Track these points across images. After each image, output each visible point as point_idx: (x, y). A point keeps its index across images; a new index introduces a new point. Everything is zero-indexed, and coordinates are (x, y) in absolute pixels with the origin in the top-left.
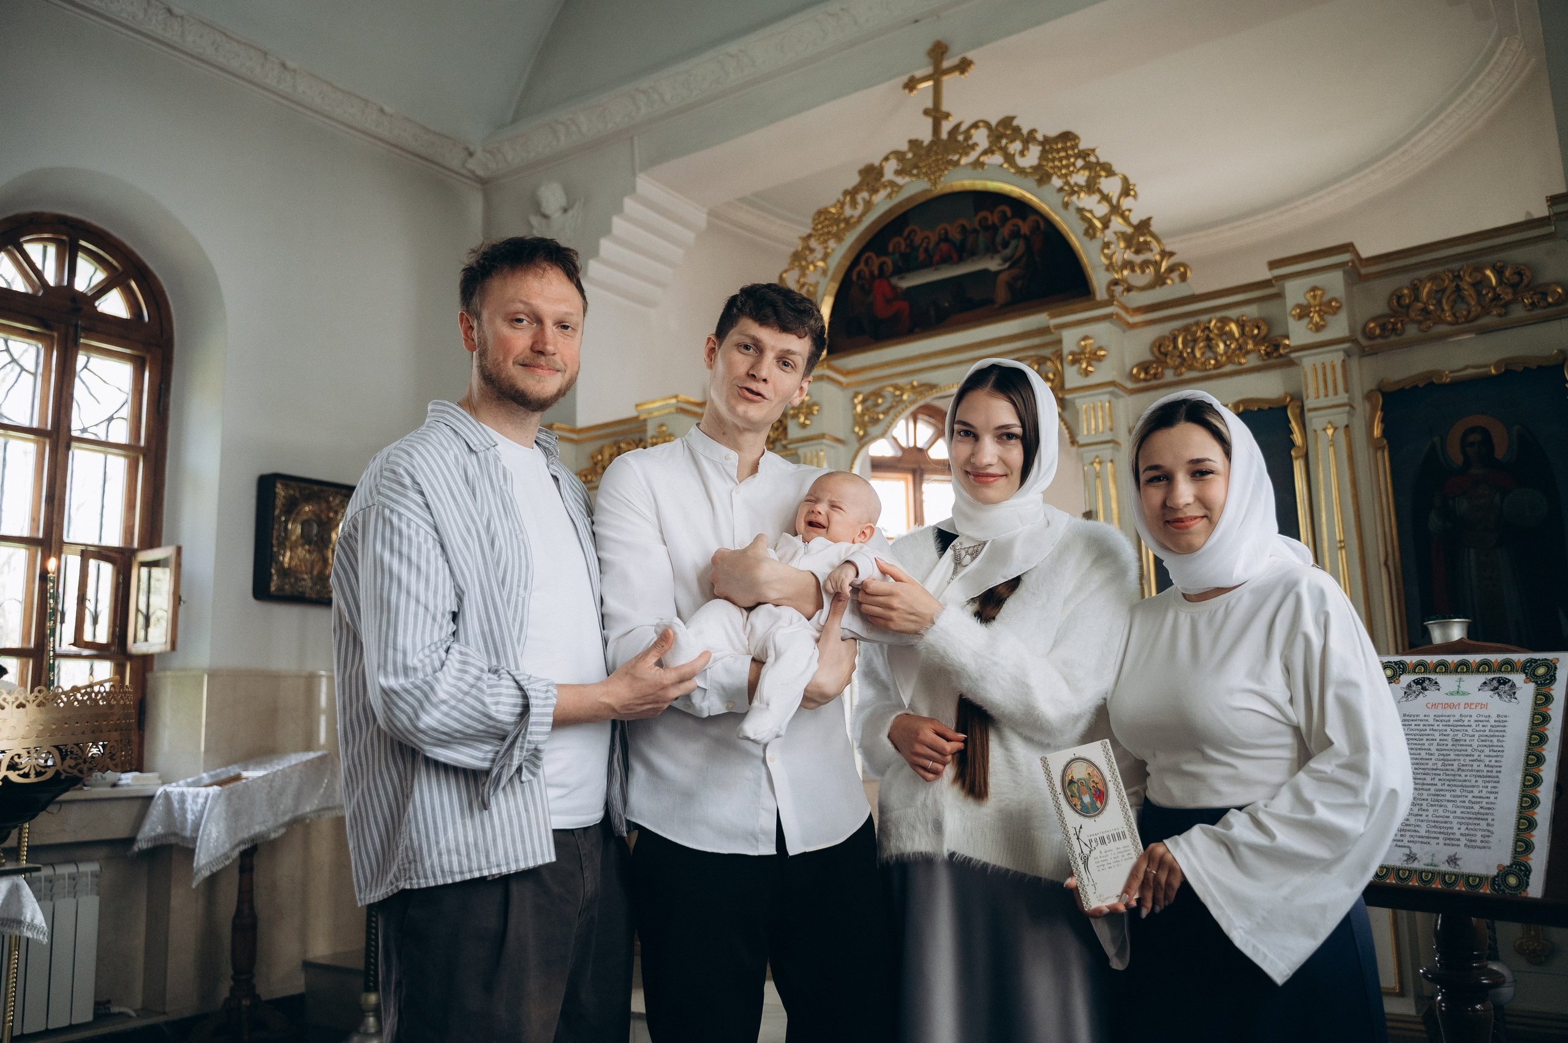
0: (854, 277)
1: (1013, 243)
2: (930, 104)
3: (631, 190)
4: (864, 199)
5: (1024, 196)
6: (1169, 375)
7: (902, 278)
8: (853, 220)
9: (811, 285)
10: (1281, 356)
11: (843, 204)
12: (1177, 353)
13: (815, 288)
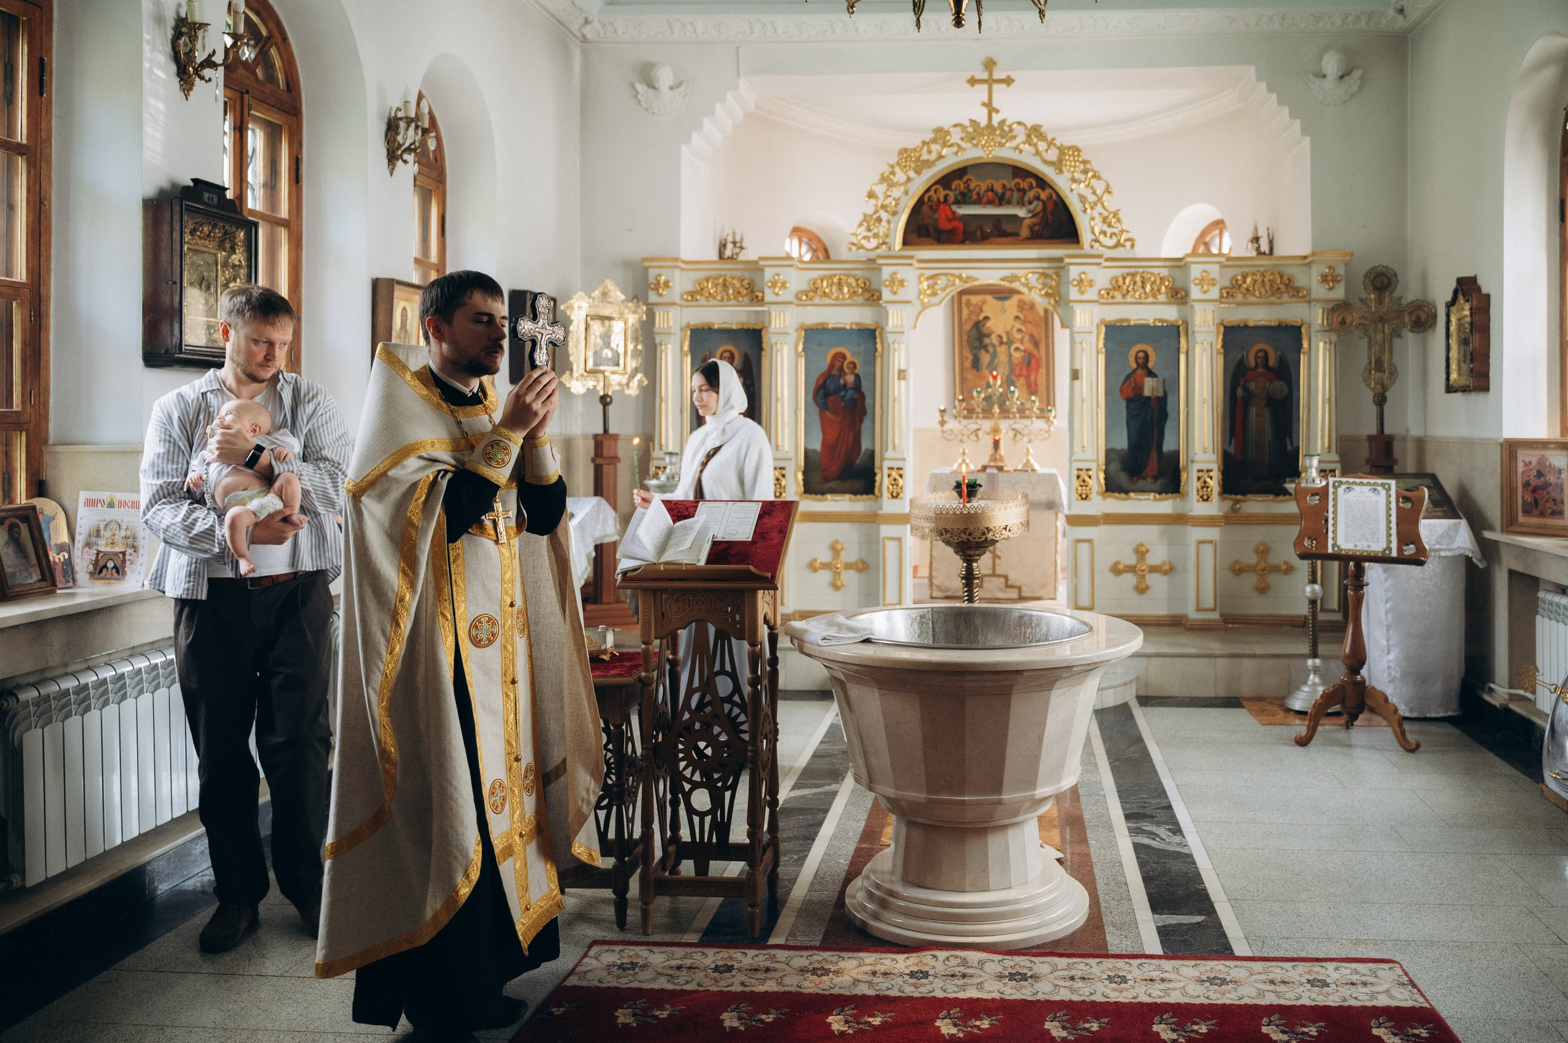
0: (926, 199)
1: (1035, 203)
2: (985, 100)
3: (734, 88)
4: (937, 150)
5: (1046, 177)
6: (1118, 298)
8: (929, 164)
9: (895, 198)
10: (1178, 298)
11: (921, 149)
12: (1125, 287)
13: (897, 200)
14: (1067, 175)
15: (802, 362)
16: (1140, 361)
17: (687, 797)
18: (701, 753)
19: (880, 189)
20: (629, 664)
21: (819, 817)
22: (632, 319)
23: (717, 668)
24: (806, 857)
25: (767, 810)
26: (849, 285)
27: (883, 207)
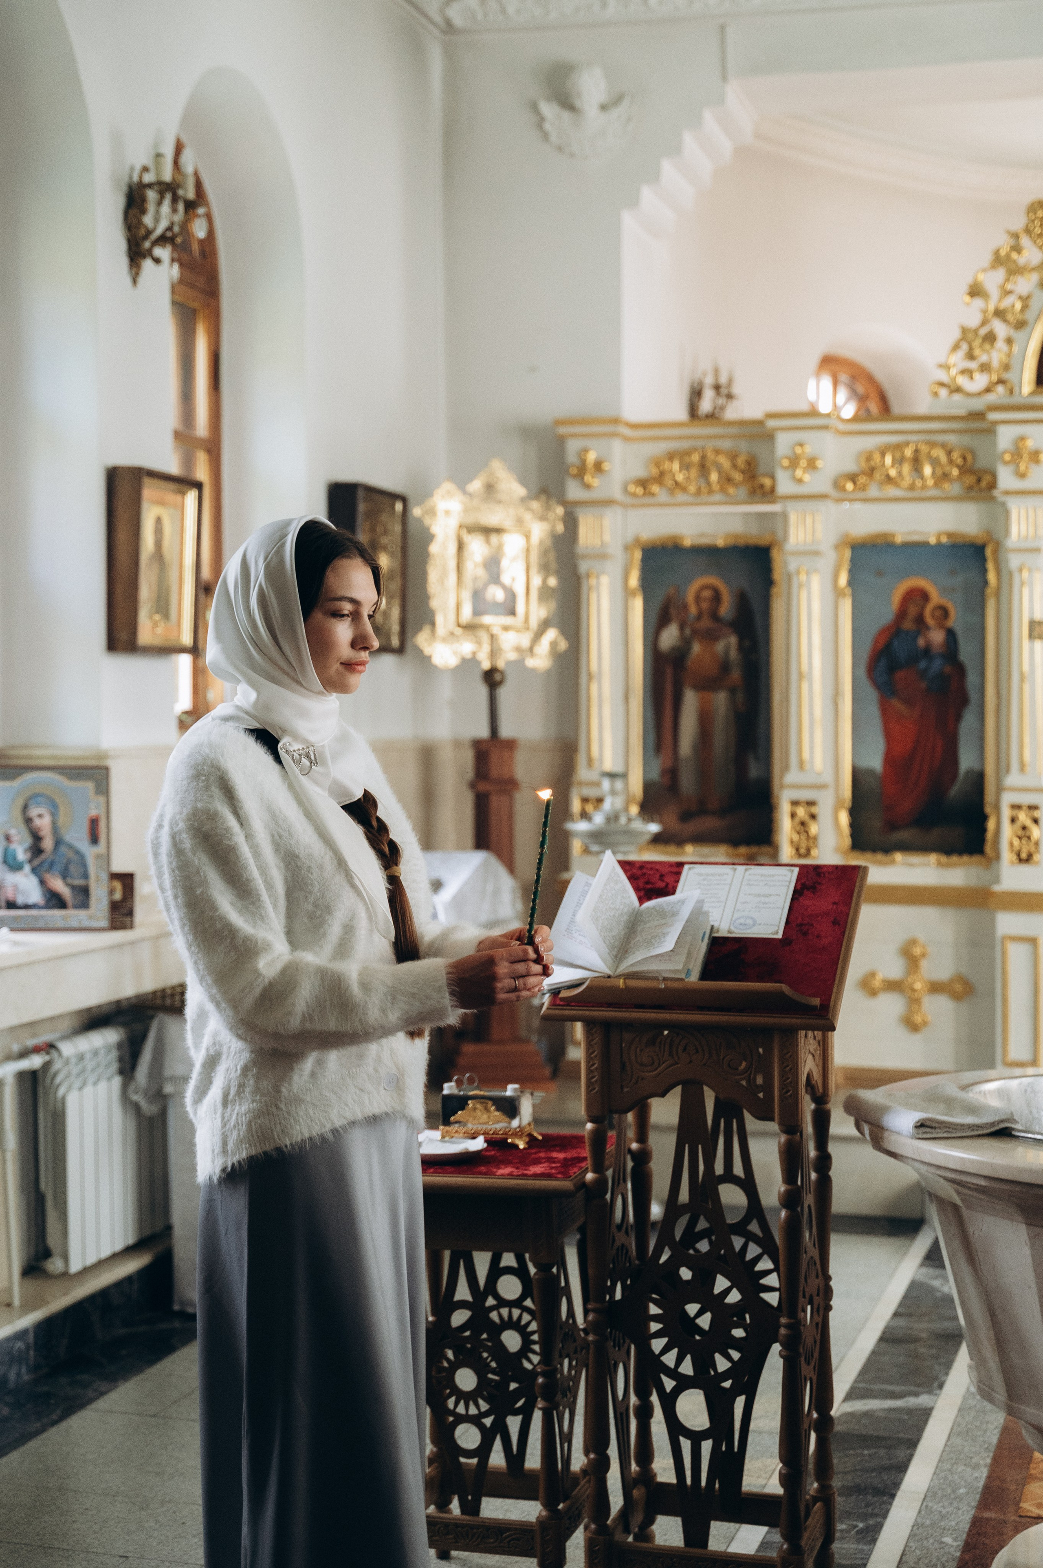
3: (717, 101)
9: (1021, 296)
13: (1025, 300)
15: (846, 606)
17: (669, 1403)
18: (690, 1324)
19: (993, 281)
20: (561, 1156)
21: (901, 1453)
22: (539, 531)
23: (719, 1168)
24: (879, 1527)
25: (813, 1436)
26: (935, 462)
27: (999, 314)
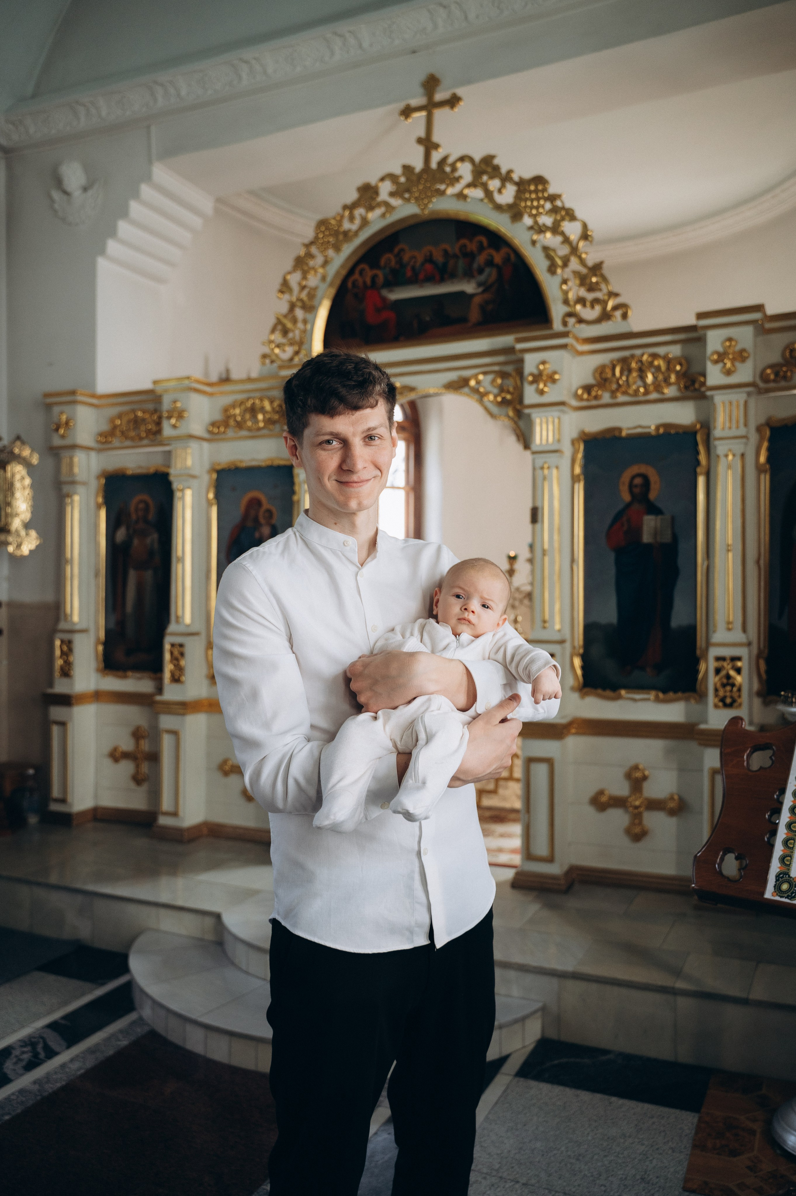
0: (350, 285)
1: (487, 270)
2: (422, 133)
3: (148, 177)
4: (361, 215)
5: (499, 230)
6: (606, 398)
7: (391, 291)
8: (351, 234)
9: (311, 289)
10: (695, 390)
11: (342, 217)
12: (614, 380)
13: (314, 291)
14: (528, 221)
15: (214, 510)
16: (637, 490)
26: (264, 411)
27: (298, 302)
